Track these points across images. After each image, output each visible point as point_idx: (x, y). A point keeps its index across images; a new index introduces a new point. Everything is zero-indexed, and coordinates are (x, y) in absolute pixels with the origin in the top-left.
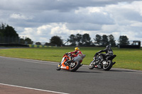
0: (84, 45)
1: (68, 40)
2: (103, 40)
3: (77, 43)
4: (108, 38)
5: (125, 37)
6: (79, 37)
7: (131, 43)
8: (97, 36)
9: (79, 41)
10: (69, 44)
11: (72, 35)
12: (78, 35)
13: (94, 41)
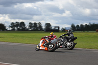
0: (21, 30)
1: (10, 27)
2: (34, 26)
3: (16, 28)
4: (38, 25)
5: (49, 24)
6: (17, 24)
7: (53, 28)
8: (30, 23)
9: (17, 27)
10: (11, 29)
11: (13, 23)
12: (17, 22)
13: (27, 27)
